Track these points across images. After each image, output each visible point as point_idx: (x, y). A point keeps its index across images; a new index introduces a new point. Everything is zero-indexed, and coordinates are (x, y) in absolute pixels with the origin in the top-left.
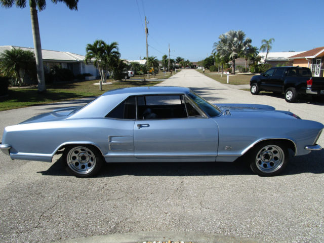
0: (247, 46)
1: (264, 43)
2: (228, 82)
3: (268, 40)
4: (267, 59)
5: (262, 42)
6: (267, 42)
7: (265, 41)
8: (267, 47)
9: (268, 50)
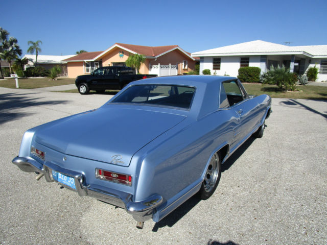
0: (13, 46)
1: (31, 45)
2: (17, 86)
3: (35, 42)
4: (38, 62)
5: (29, 44)
6: (34, 44)
7: (31, 42)
8: (34, 49)
9: (37, 52)
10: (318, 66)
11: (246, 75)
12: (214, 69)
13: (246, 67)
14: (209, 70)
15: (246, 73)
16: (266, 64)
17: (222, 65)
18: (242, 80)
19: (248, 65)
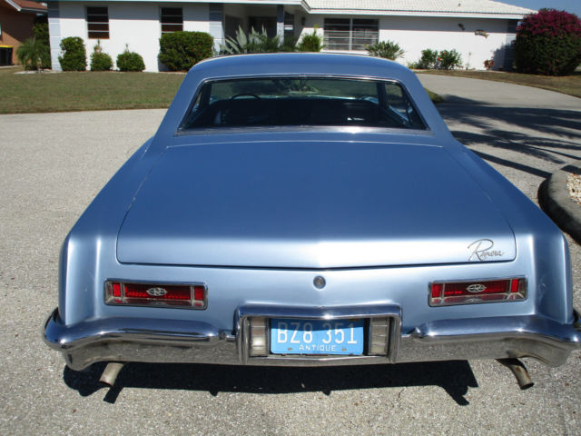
10: (320, 32)
11: (179, 51)
12: (91, 36)
13: (178, 32)
14: (80, 41)
15: (181, 48)
16: (223, 24)
17: (114, 24)
18: (173, 65)
19: (181, 28)
